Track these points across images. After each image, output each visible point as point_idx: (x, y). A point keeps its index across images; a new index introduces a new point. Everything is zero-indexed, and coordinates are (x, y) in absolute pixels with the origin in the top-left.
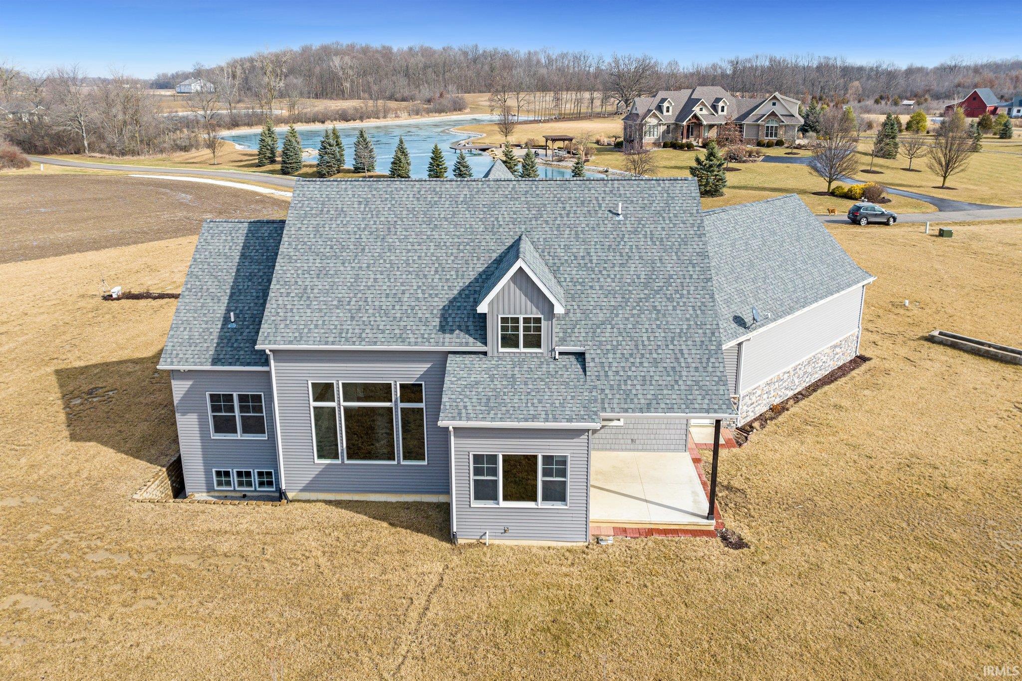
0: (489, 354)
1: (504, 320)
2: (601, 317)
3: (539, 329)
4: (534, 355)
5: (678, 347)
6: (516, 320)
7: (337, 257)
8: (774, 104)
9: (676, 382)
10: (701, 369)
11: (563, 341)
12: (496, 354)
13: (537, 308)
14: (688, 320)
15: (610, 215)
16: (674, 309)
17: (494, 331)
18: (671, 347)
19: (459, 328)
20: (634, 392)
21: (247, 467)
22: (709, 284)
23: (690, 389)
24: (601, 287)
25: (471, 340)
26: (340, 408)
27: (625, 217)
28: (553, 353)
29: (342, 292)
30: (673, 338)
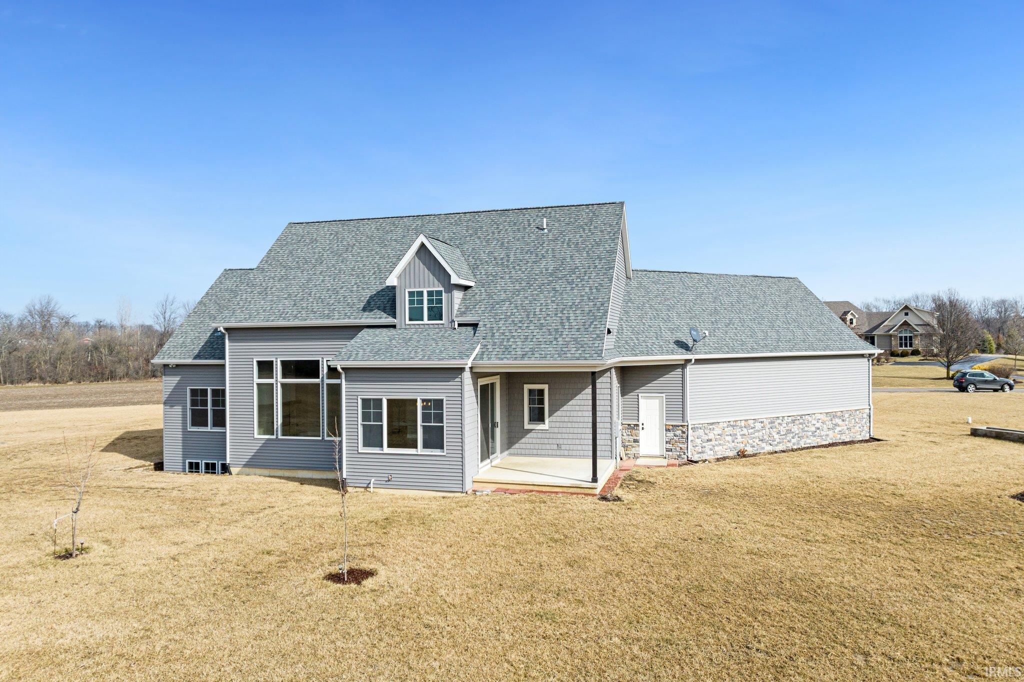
0: (398, 327)
1: (411, 294)
2: (503, 296)
3: (440, 301)
4: (436, 326)
5: (566, 315)
6: (420, 294)
7: (299, 268)
8: (907, 314)
9: (556, 339)
10: (582, 330)
11: (462, 314)
12: (403, 326)
13: (439, 280)
14: (582, 296)
15: (537, 230)
16: (572, 289)
17: (404, 305)
18: (560, 315)
19: (378, 308)
20: (514, 346)
21: (213, 459)
22: (611, 271)
23: (567, 344)
24: (510, 278)
25: (385, 315)
26: (277, 384)
27: (550, 231)
28: (453, 323)
29: (294, 289)
30: (563, 309)
